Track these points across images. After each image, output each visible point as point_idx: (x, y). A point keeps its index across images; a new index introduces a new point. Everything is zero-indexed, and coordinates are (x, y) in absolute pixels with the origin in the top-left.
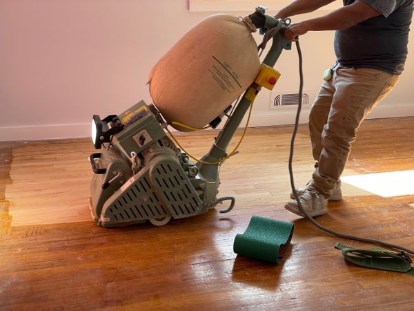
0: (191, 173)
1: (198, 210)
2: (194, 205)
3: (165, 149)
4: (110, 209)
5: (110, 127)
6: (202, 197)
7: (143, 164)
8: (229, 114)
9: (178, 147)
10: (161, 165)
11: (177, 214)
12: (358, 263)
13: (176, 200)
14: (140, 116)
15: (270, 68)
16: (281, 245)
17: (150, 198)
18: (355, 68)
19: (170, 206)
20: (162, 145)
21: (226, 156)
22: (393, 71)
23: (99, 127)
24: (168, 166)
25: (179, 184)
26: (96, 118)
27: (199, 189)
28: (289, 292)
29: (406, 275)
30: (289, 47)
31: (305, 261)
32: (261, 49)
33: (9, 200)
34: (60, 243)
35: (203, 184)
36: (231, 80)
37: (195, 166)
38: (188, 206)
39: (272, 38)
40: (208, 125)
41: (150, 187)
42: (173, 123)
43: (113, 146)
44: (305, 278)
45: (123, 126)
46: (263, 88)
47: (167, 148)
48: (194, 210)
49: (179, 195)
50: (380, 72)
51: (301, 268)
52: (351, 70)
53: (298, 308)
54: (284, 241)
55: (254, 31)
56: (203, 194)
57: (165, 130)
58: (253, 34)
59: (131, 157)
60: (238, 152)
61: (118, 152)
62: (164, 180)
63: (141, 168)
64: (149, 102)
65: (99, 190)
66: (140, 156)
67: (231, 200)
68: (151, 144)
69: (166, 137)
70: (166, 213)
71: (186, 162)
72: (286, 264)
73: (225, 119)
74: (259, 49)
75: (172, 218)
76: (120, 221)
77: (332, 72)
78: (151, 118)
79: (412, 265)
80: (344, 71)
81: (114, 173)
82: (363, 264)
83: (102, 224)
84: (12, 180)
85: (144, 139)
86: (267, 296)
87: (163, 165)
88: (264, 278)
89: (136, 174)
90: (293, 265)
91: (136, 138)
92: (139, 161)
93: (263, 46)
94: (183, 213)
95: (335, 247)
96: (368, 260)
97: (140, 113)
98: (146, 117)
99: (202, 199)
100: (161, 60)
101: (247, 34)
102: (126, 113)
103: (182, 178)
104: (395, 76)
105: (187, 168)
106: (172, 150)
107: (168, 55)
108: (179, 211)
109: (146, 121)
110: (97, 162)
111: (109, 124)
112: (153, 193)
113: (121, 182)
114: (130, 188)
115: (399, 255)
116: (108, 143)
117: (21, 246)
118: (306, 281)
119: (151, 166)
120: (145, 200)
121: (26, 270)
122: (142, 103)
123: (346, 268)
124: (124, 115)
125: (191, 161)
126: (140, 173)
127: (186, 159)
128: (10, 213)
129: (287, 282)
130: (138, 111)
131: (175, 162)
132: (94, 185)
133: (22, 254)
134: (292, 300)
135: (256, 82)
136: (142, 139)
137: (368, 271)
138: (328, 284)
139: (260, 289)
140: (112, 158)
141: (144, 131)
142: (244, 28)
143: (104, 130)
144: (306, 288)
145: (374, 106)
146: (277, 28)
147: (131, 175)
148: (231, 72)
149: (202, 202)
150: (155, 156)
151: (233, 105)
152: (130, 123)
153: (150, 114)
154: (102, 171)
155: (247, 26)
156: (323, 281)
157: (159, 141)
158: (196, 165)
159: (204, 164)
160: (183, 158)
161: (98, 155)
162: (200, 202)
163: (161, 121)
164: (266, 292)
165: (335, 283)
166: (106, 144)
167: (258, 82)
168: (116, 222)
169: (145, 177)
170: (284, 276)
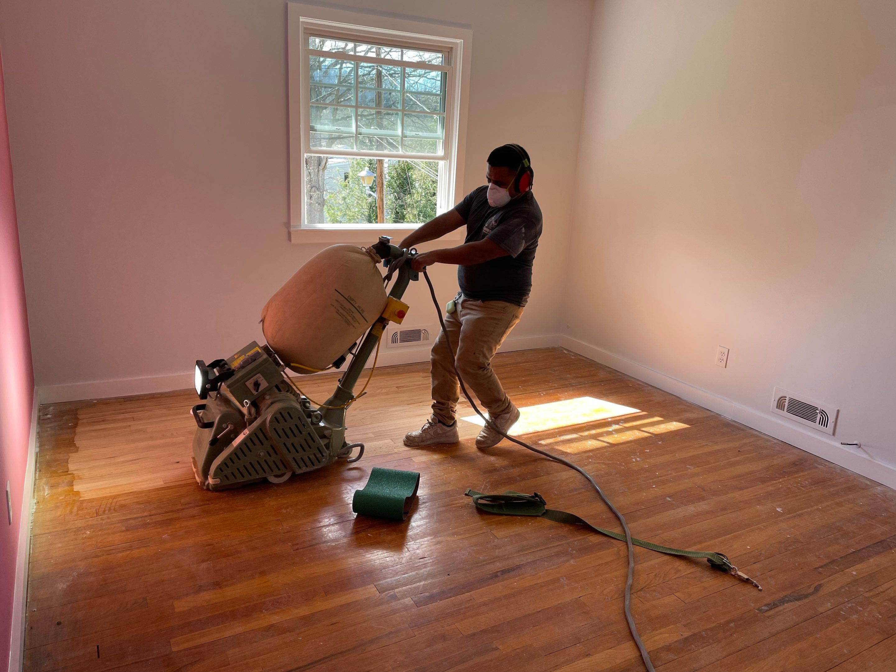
0: (315, 420)
1: (324, 461)
2: (319, 455)
3: (284, 394)
4: (220, 469)
5: (217, 374)
6: (327, 446)
7: (258, 413)
8: (354, 352)
9: (298, 392)
10: (281, 413)
11: (300, 468)
12: (490, 510)
13: (298, 452)
14: (254, 358)
15: (398, 300)
16: (407, 498)
17: (268, 452)
18: (483, 301)
19: (290, 459)
20: (279, 390)
21: (352, 398)
22: (520, 303)
23: (205, 374)
24: (289, 413)
25: (301, 433)
26: (199, 363)
27: (323, 437)
28: (418, 551)
29: (541, 518)
30: (416, 278)
31: (434, 514)
32: (386, 281)
33: (74, 472)
34: (140, 519)
35: (329, 431)
36: (357, 315)
37: (319, 412)
38: (312, 457)
39: (398, 270)
40: (331, 365)
41: (267, 439)
42: (292, 364)
43: (221, 395)
44: (435, 533)
45: (234, 371)
46: (391, 322)
47: (286, 393)
48: (319, 462)
49: (301, 445)
50: (508, 304)
51: (429, 522)
52: (479, 302)
53: (428, 568)
54: (409, 494)
55: (379, 262)
56: (329, 443)
57: (282, 373)
58: (377, 264)
59: (243, 406)
60: (365, 393)
61: (227, 402)
62: (283, 429)
63: (256, 418)
64: (263, 342)
65: (206, 448)
66: (255, 404)
67: (359, 448)
68: (267, 390)
69: (284, 382)
70: (286, 468)
71: (307, 408)
72: (413, 519)
73: (349, 358)
74: (384, 281)
75: (294, 474)
76: (232, 481)
77: (455, 304)
78: (266, 360)
79: (546, 507)
80: (471, 304)
81: (224, 426)
82: (495, 511)
83: (210, 487)
84: (78, 448)
85: (259, 385)
86: (392, 559)
87: (283, 413)
88: (389, 538)
89: (249, 425)
90: (421, 519)
91: (250, 384)
92: (253, 410)
93: (388, 277)
94: (307, 466)
95: (466, 495)
96: (500, 506)
97: (253, 356)
98: (261, 360)
99: (328, 448)
100: (277, 295)
101: (372, 265)
102: (236, 357)
103: (304, 426)
104: (521, 308)
105: (310, 414)
106: (292, 395)
107: (284, 289)
108: (301, 464)
109: (261, 364)
110: (201, 415)
111: (215, 370)
112: (271, 446)
113: (232, 436)
114: (244, 442)
115: (532, 497)
116: (216, 392)
117: (90, 527)
118: (436, 537)
119: (268, 415)
120: (262, 454)
121: (97, 556)
122: (254, 344)
123: (477, 517)
124: (233, 359)
125: (314, 407)
126: (256, 424)
127: (308, 405)
128: (76, 488)
129: (415, 539)
130: (251, 353)
131: (296, 409)
132: (198, 442)
133: (90, 538)
134: (421, 560)
135: (383, 316)
136: (257, 385)
137: (501, 518)
138: (460, 537)
139: (385, 551)
140: (221, 408)
141: (259, 375)
142: (367, 258)
143: (211, 377)
144: (435, 545)
145: (503, 340)
146: (403, 259)
147: (245, 427)
148: (356, 306)
149: (328, 452)
150: (272, 403)
151: (358, 342)
152: (242, 367)
153: (265, 356)
154: (209, 425)
155: (371, 256)
156: (454, 534)
157: (277, 387)
158: (319, 410)
159: (329, 409)
160: (304, 403)
161: (202, 407)
162: (326, 452)
163: (278, 364)
164: (392, 554)
165: (468, 535)
166: (213, 394)
167: (386, 316)
168: (227, 482)
169: (261, 428)
170: (410, 533)
